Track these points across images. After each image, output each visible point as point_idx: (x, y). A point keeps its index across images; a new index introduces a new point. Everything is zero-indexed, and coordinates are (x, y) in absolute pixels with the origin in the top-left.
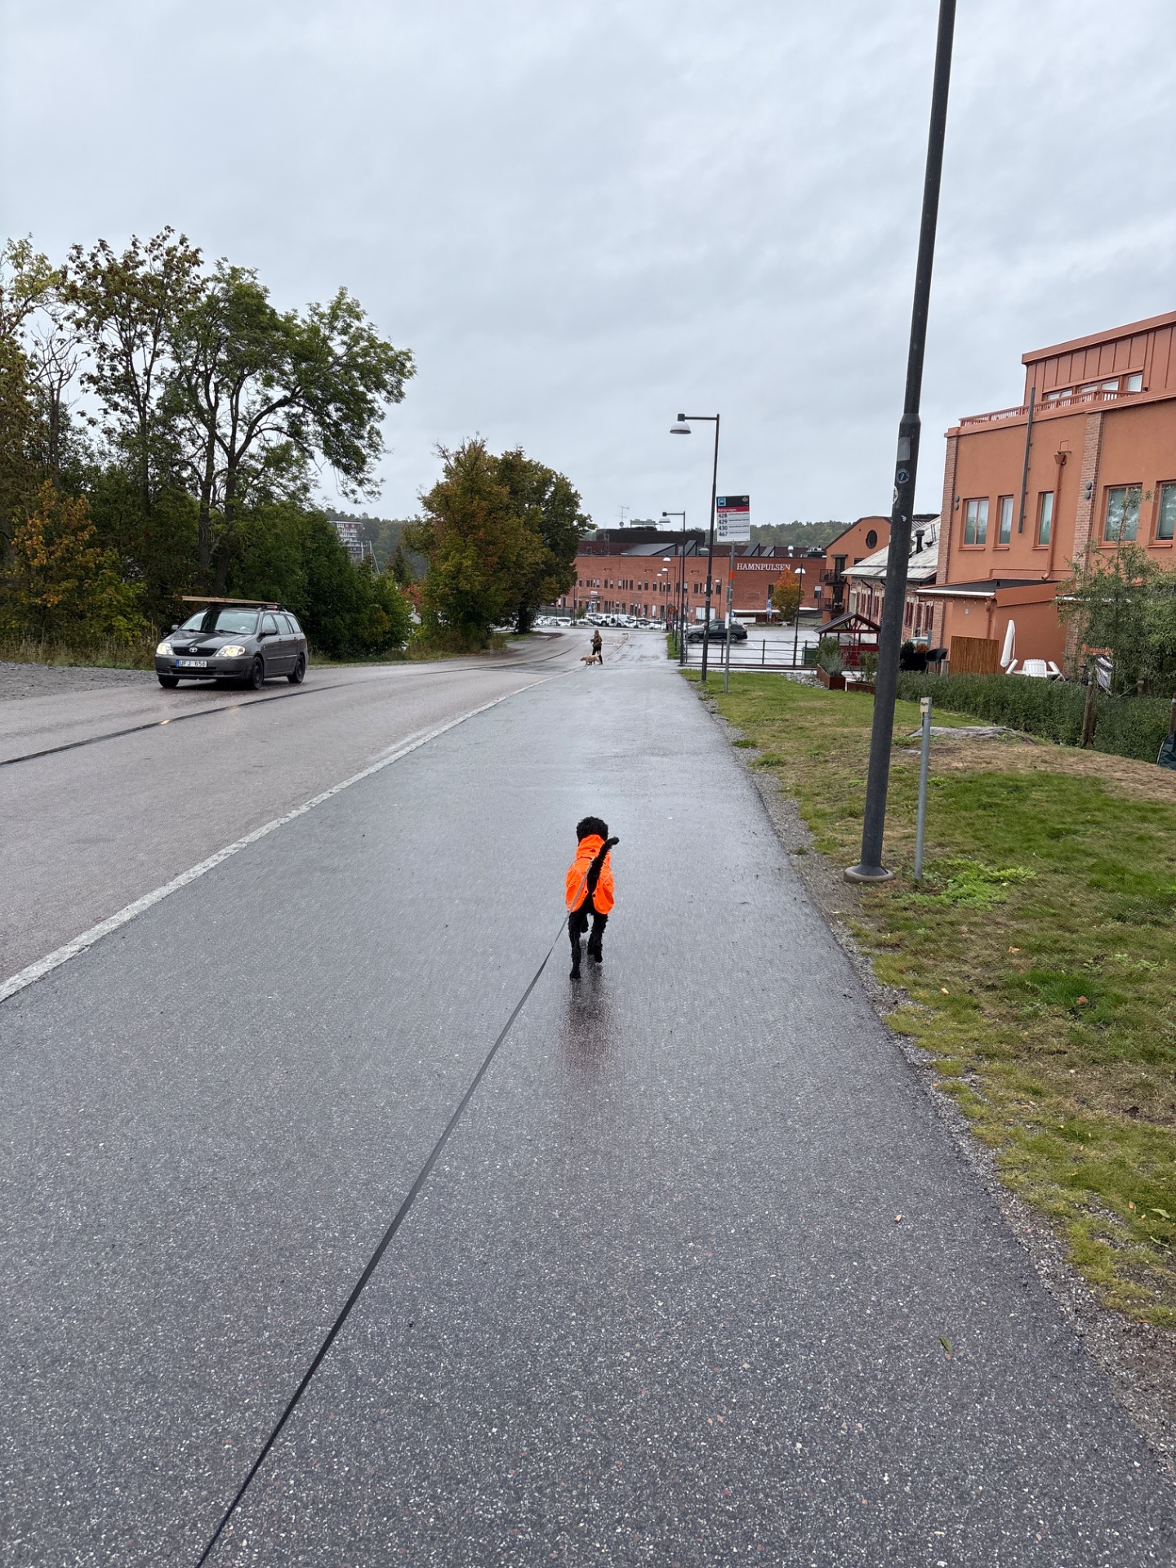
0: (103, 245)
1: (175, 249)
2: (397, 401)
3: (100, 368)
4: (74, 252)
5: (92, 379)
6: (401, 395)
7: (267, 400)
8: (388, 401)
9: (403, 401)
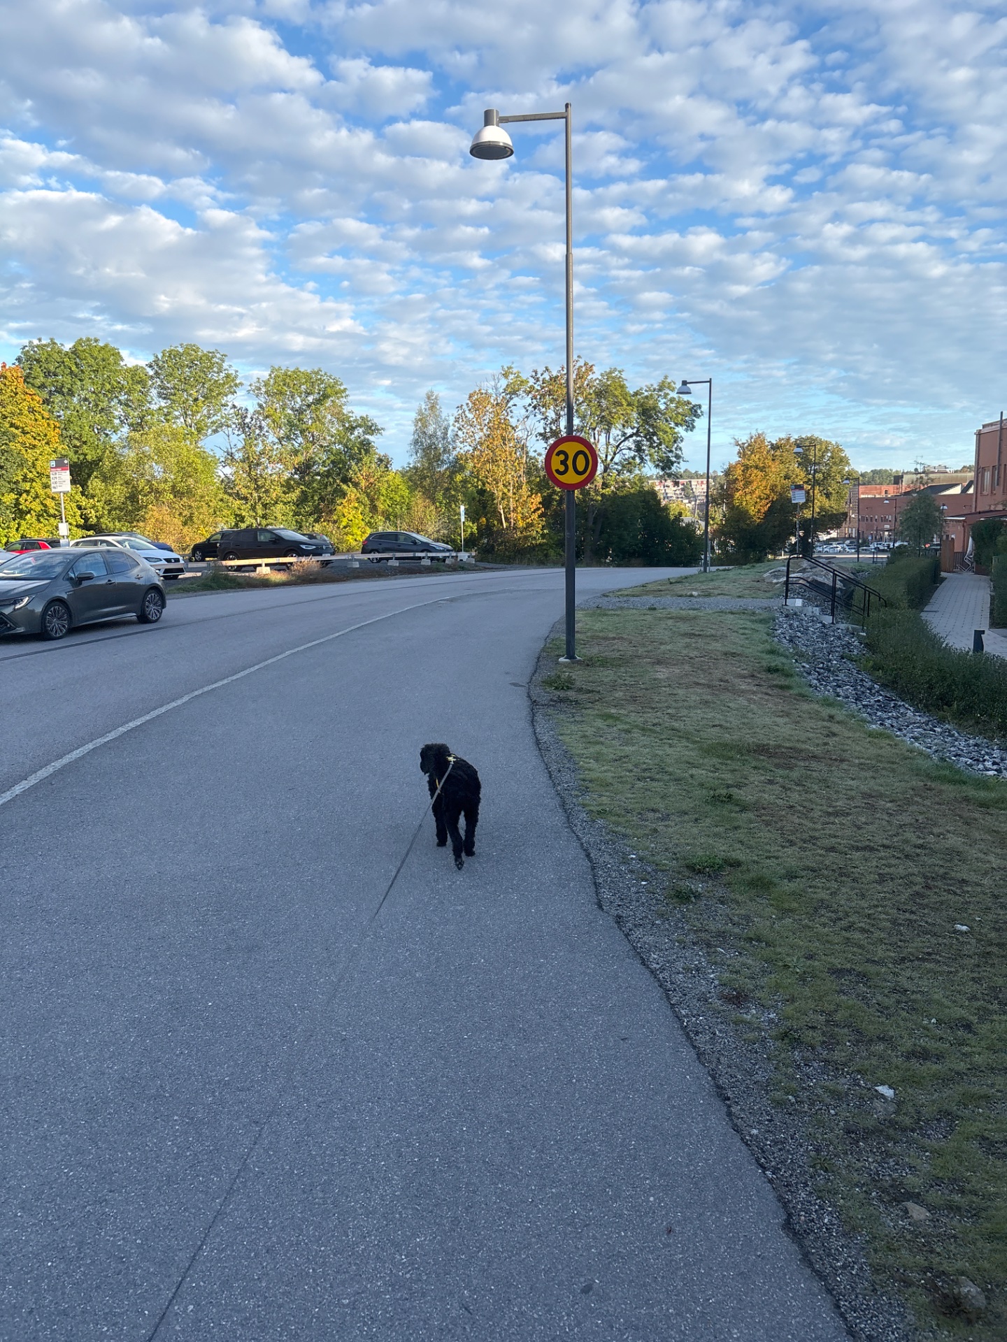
0: (547, 369)
1: (582, 367)
2: (691, 430)
3: (545, 429)
4: (534, 374)
5: (541, 434)
6: (694, 427)
7: (624, 434)
8: (686, 430)
9: (695, 430)
